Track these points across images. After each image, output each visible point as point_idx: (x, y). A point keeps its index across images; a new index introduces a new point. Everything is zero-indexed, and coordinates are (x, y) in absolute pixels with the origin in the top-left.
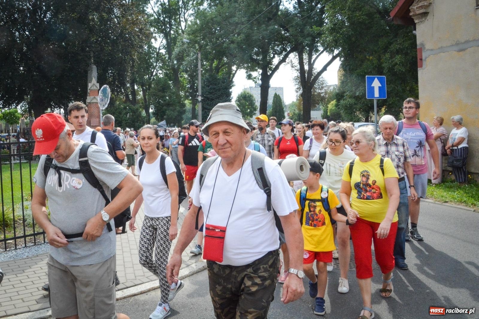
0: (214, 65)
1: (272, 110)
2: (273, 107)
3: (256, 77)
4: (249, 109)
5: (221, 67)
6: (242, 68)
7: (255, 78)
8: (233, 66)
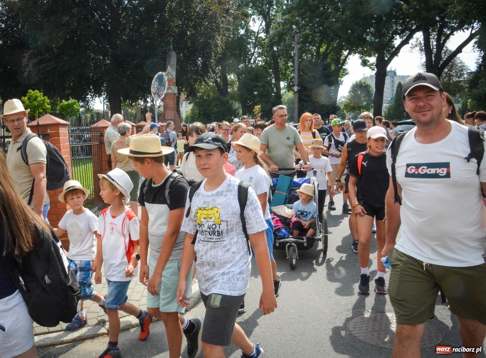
0: (322, 50)
1: (395, 102)
2: (396, 99)
3: (374, 63)
4: (366, 101)
5: (330, 52)
6: (357, 53)
7: (372, 65)
8: (345, 50)
